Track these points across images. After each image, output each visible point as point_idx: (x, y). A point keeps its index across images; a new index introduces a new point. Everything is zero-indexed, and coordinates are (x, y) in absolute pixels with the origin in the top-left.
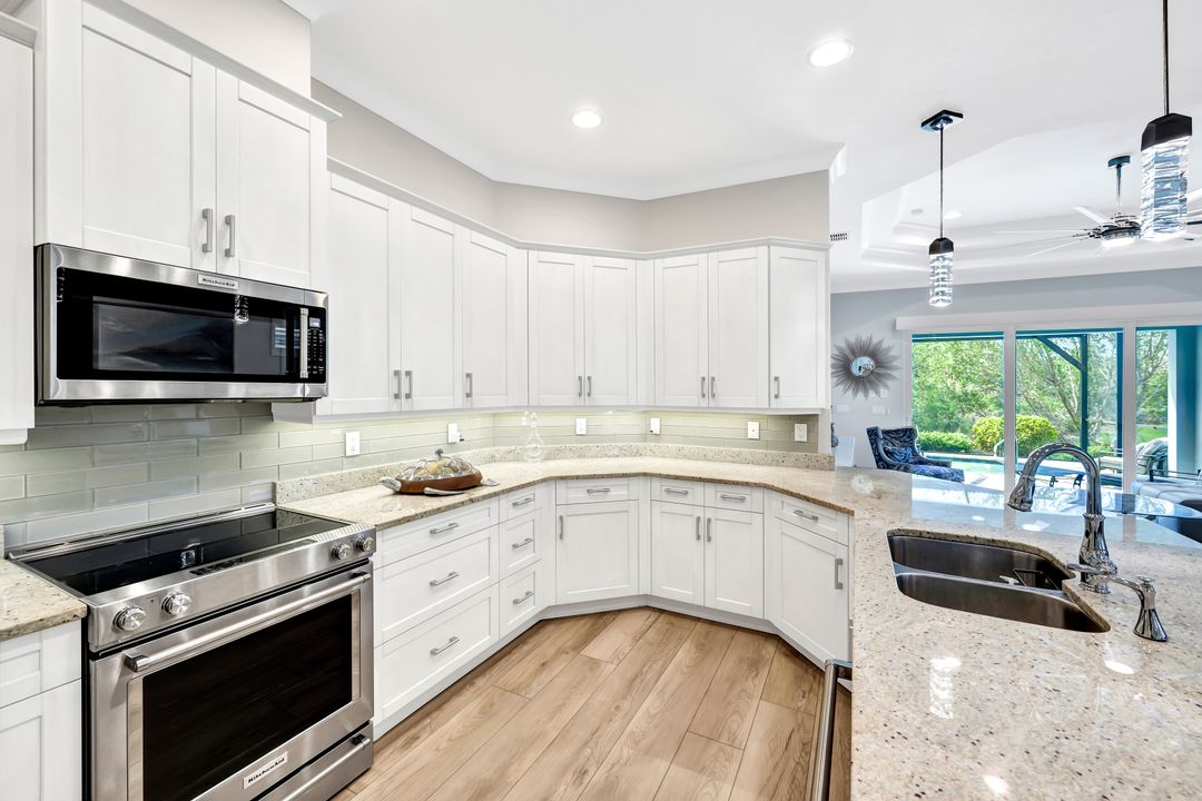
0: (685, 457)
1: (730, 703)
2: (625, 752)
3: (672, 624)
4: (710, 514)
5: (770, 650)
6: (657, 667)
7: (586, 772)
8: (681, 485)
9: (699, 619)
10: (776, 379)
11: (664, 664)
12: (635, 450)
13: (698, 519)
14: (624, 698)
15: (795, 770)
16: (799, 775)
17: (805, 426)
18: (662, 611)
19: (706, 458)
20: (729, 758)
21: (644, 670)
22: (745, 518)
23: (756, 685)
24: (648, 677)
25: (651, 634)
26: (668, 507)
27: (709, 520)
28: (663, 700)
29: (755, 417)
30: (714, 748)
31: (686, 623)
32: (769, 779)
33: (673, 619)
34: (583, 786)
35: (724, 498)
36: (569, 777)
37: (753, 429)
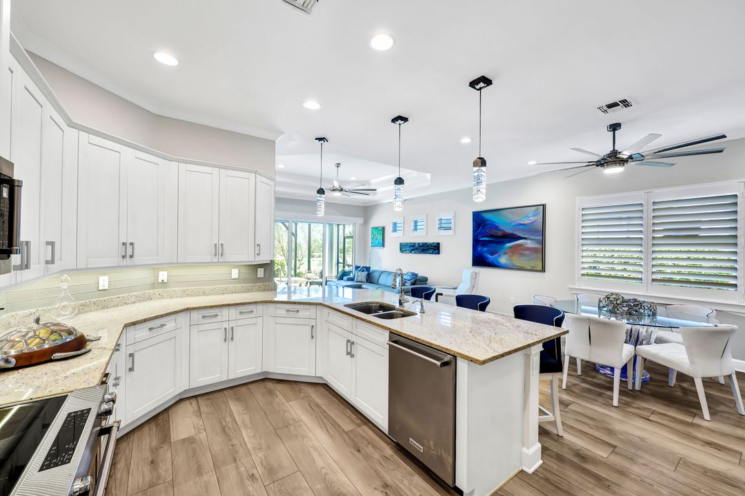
0: (188, 295)
1: (279, 411)
2: (260, 455)
3: (210, 399)
4: (232, 324)
5: (270, 385)
6: (228, 419)
7: (253, 475)
8: (213, 312)
9: (222, 390)
10: (258, 245)
11: (231, 416)
12: (147, 296)
13: (225, 329)
14: (230, 440)
15: (323, 414)
16: (325, 414)
17: (263, 269)
18: (196, 397)
19: (204, 294)
20: (300, 426)
21: (224, 424)
22: (253, 321)
23: (280, 398)
24: (230, 425)
25: (204, 409)
26: (202, 327)
27: (232, 328)
28: (250, 428)
29: (235, 267)
30: (292, 428)
31: (218, 395)
32: (319, 422)
33: (207, 397)
34: (259, 478)
35: (241, 313)
36: (247, 483)
37: (235, 273)
